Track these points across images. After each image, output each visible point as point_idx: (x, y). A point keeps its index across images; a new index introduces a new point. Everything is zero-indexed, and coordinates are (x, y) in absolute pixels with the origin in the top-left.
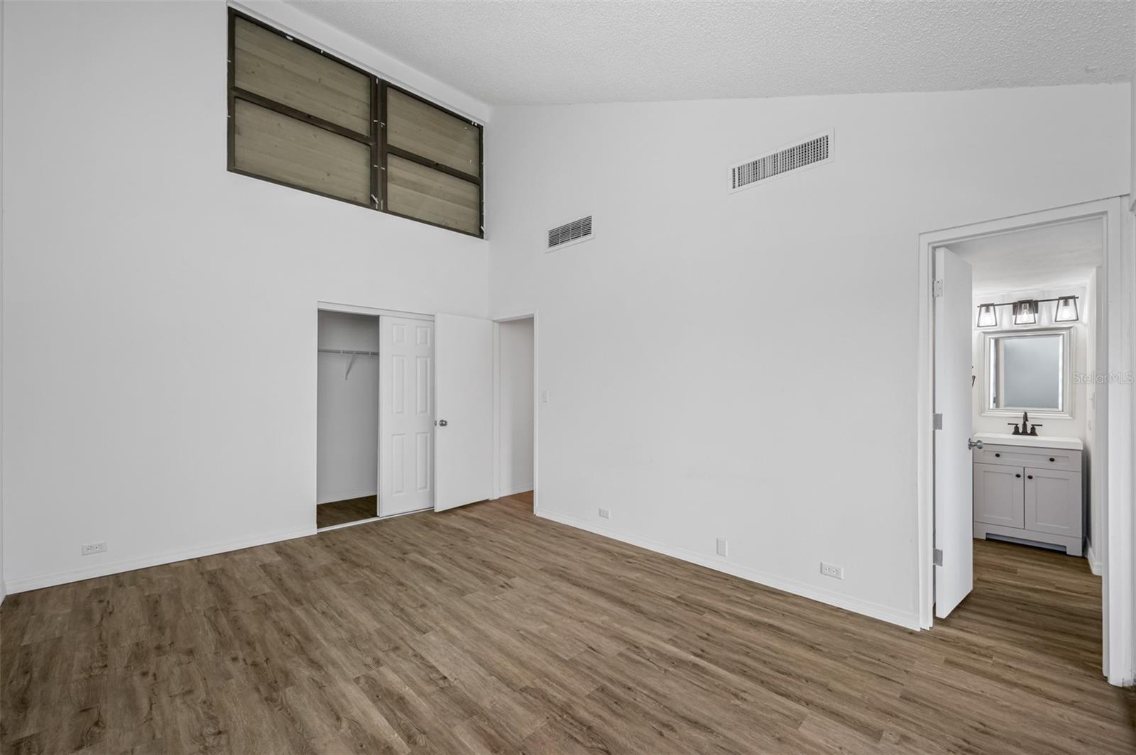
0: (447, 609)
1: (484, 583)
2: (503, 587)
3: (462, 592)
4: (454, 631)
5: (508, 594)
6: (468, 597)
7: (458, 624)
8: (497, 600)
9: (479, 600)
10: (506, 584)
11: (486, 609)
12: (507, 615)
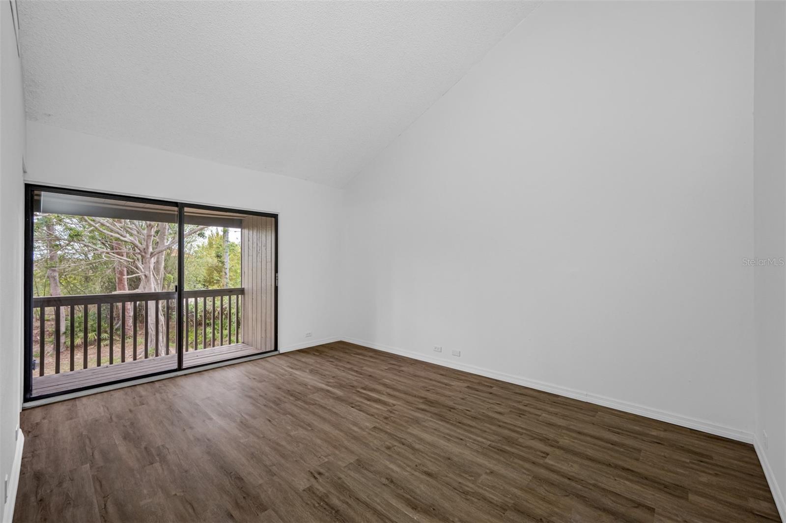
0: (367, 445)
1: (340, 478)
2: (320, 474)
3: (360, 465)
4: (355, 429)
5: (313, 464)
6: (352, 459)
7: (354, 434)
8: (325, 457)
9: (342, 456)
10: (315, 477)
11: (335, 447)
12: (319, 441)
